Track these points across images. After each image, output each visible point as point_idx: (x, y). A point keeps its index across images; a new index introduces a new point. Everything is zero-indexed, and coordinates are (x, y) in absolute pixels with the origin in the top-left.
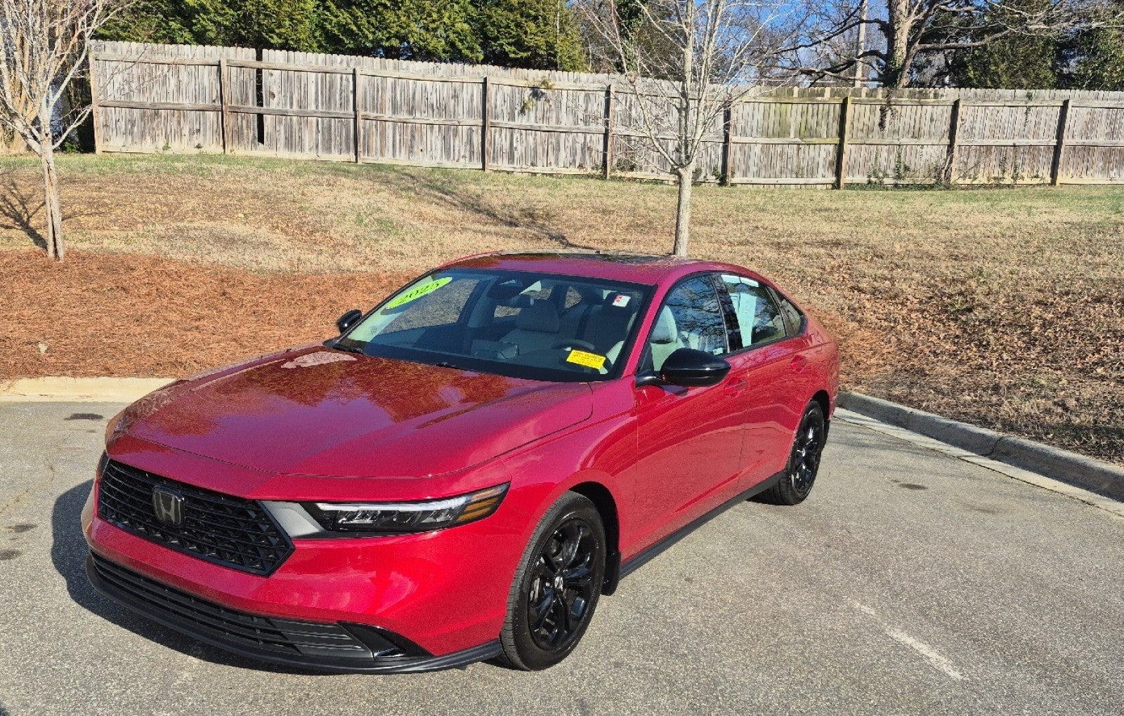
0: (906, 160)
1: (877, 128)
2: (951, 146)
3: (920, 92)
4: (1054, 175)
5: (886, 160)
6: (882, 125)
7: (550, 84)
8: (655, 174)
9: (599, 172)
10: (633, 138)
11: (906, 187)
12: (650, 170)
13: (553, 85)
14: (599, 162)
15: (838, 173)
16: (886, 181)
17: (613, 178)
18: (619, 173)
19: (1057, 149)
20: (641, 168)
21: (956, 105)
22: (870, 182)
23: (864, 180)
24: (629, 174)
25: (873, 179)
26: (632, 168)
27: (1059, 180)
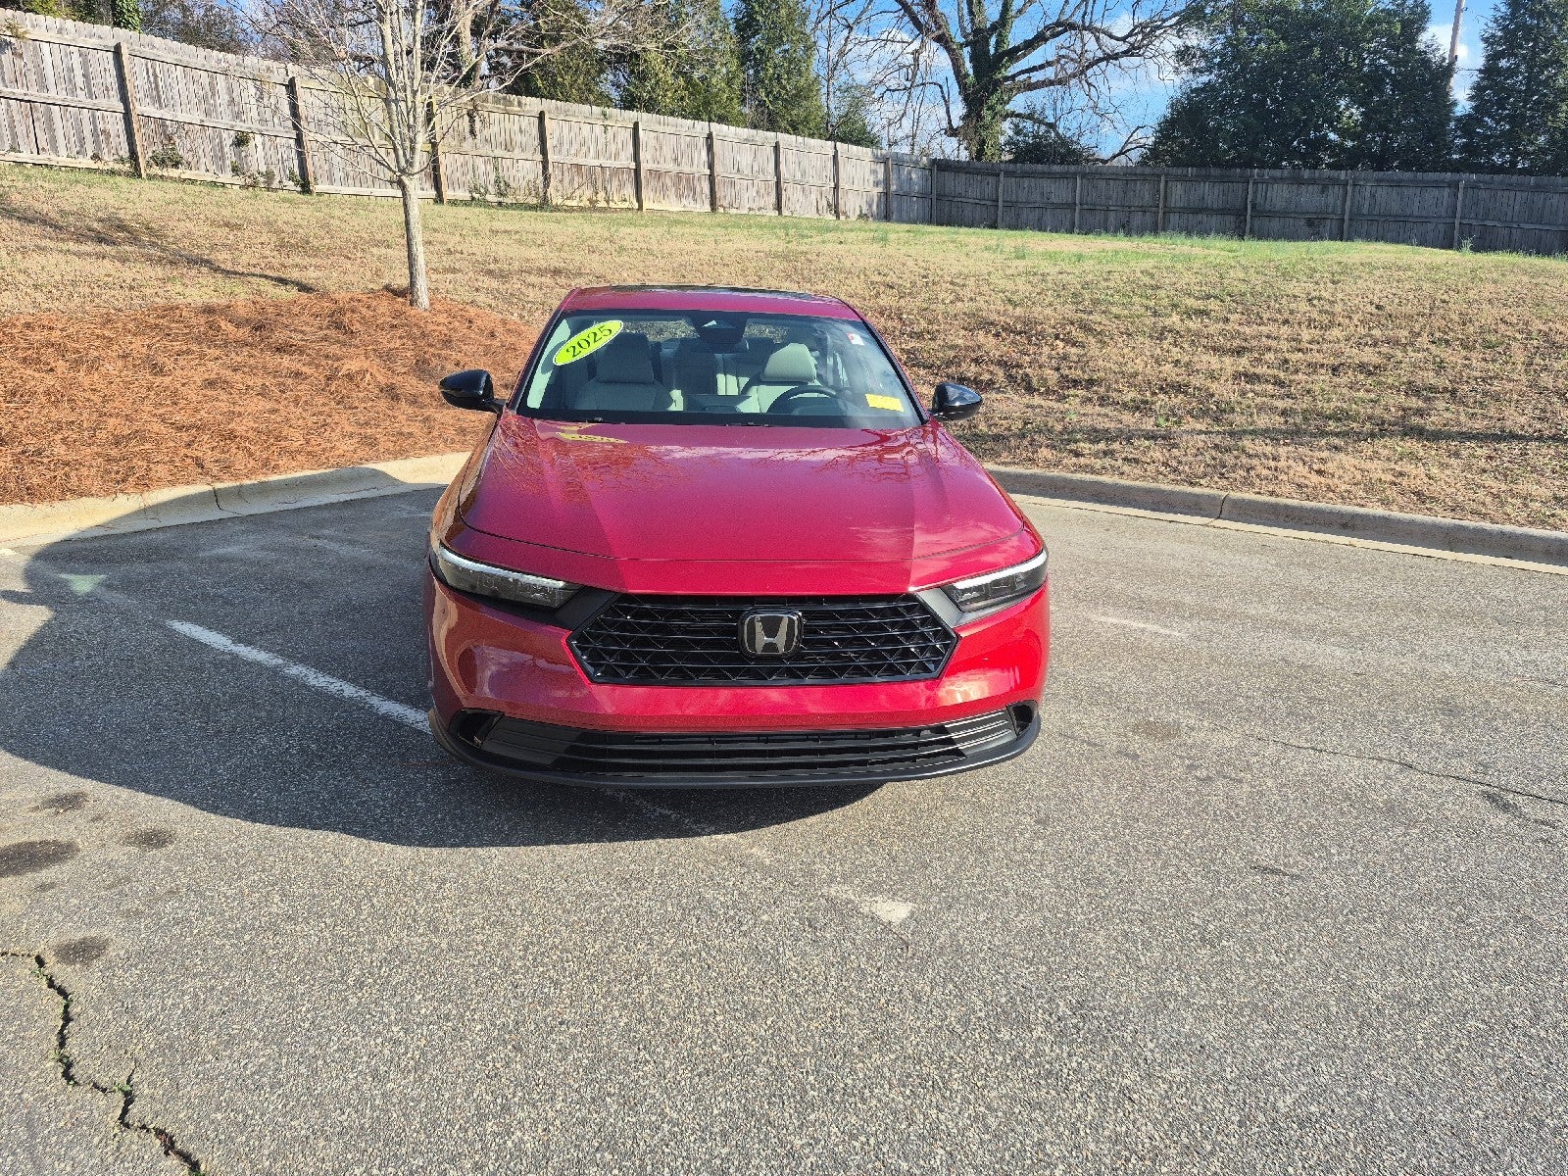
0: (504, 174)
1: (468, 135)
2: (545, 163)
3: (505, 98)
4: (639, 199)
5: (485, 172)
6: (472, 132)
7: (21, 31)
8: (211, 173)
9: (127, 167)
10: (168, 123)
11: (508, 207)
12: (203, 168)
13: (25, 32)
14: (125, 153)
15: (437, 186)
16: (489, 197)
17: (150, 177)
18: (156, 170)
19: (637, 171)
20: (189, 163)
21: (541, 116)
22: (473, 199)
23: (467, 196)
24: (174, 173)
25: (476, 196)
26: (176, 165)
27: (646, 205)
